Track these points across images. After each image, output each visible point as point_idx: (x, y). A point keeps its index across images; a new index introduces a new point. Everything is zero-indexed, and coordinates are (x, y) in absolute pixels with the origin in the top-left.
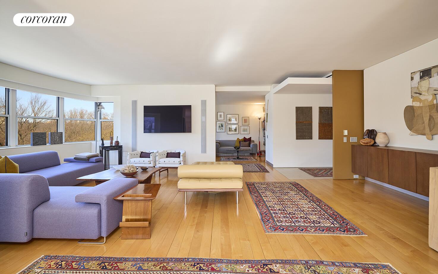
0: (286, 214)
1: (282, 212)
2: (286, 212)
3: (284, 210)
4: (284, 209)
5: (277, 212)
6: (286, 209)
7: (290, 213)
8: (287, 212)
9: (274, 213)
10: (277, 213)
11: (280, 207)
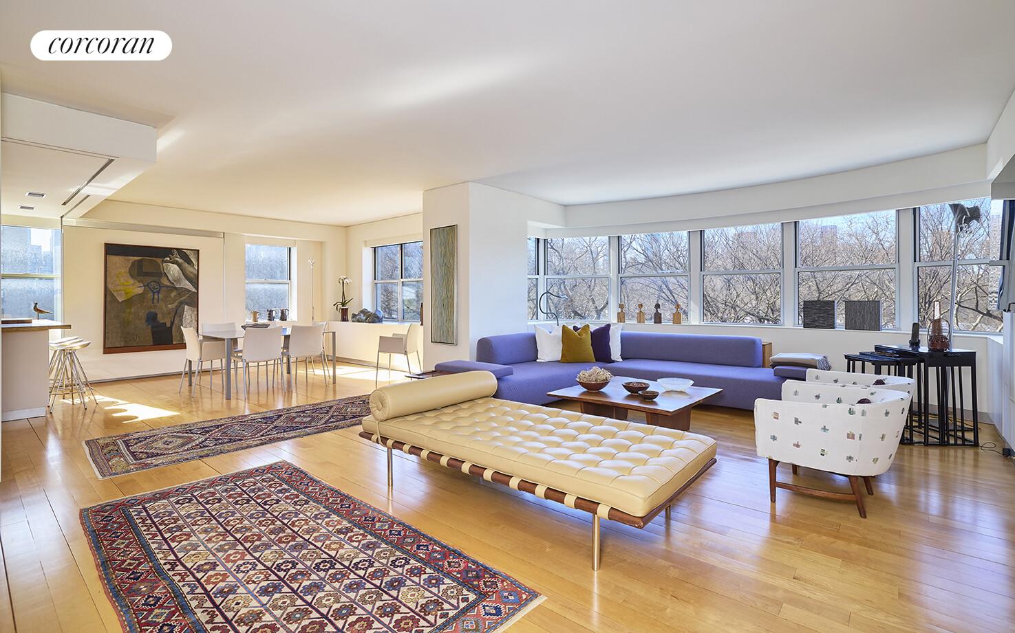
0: (258, 497)
1: (268, 497)
2: (259, 501)
3: (265, 503)
4: (267, 507)
5: (280, 495)
6: (260, 508)
7: (248, 501)
8: (257, 502)
9: (286, 490)
10: (280, 491)
11: (278, 509)
